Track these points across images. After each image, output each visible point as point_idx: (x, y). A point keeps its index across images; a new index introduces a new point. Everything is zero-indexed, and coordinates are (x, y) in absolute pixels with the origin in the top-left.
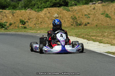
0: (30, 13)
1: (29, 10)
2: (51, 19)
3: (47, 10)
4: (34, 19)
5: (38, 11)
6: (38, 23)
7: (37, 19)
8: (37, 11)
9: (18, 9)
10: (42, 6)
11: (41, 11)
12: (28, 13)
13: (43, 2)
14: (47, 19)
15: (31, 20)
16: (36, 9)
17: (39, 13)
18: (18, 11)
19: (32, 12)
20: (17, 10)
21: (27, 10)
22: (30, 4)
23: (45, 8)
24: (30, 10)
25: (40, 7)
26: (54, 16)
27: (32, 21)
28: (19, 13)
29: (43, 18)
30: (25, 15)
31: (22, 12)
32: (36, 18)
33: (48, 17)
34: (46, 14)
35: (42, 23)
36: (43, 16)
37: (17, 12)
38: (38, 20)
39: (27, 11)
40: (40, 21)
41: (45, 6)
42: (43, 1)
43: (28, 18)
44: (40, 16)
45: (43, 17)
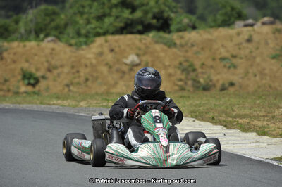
0: (53, 49)
1: (49, 42)
2: (118, 71)
3: (106, 41)
4: (66, 70)
5: (78, 46)
6: (77, 80)
7: (75, 70)
8: (76, 44)
9: (16, 40)
10: (91, 30)
11: (86, 43)
12: (47, 51)
13: (93, 18)
14: (104, 69)
15: (55, 72)
16: (73, 38)
17: (82, 52)
18: (15, 44)
19: (60, 46)
20: (13, 40)
21: (42, 40)
22: (53, 24)
23: (98, 35)
24: (52, 41)
25: (83, 31)
26: (125, 60)
27: (59, 75)
28: (20, 50)
29: (93, 66)
30: (36, 58)
31: (27, 48)
32: (73, 67)
33: (107, 64)
34: (101, 54)
35: (89, 83)
36: (94, 61)
37: (13, 48)
38: (78, 72)
39: (44, 44)
40: (82, 74)
41: (100, 31)
42: (93, 15)
43: (46, 65)
44: (84, 61)
45: (91, 64)
